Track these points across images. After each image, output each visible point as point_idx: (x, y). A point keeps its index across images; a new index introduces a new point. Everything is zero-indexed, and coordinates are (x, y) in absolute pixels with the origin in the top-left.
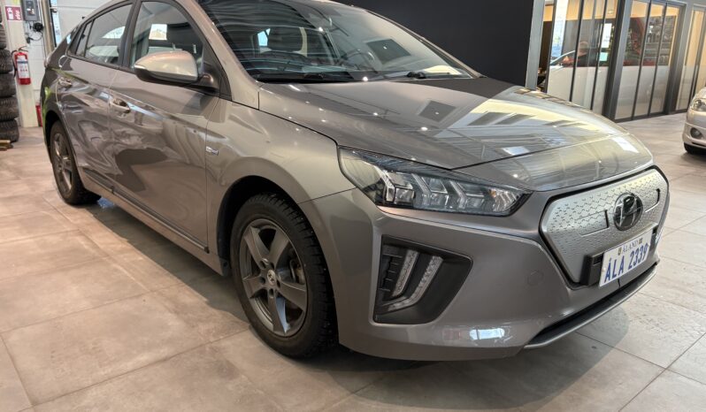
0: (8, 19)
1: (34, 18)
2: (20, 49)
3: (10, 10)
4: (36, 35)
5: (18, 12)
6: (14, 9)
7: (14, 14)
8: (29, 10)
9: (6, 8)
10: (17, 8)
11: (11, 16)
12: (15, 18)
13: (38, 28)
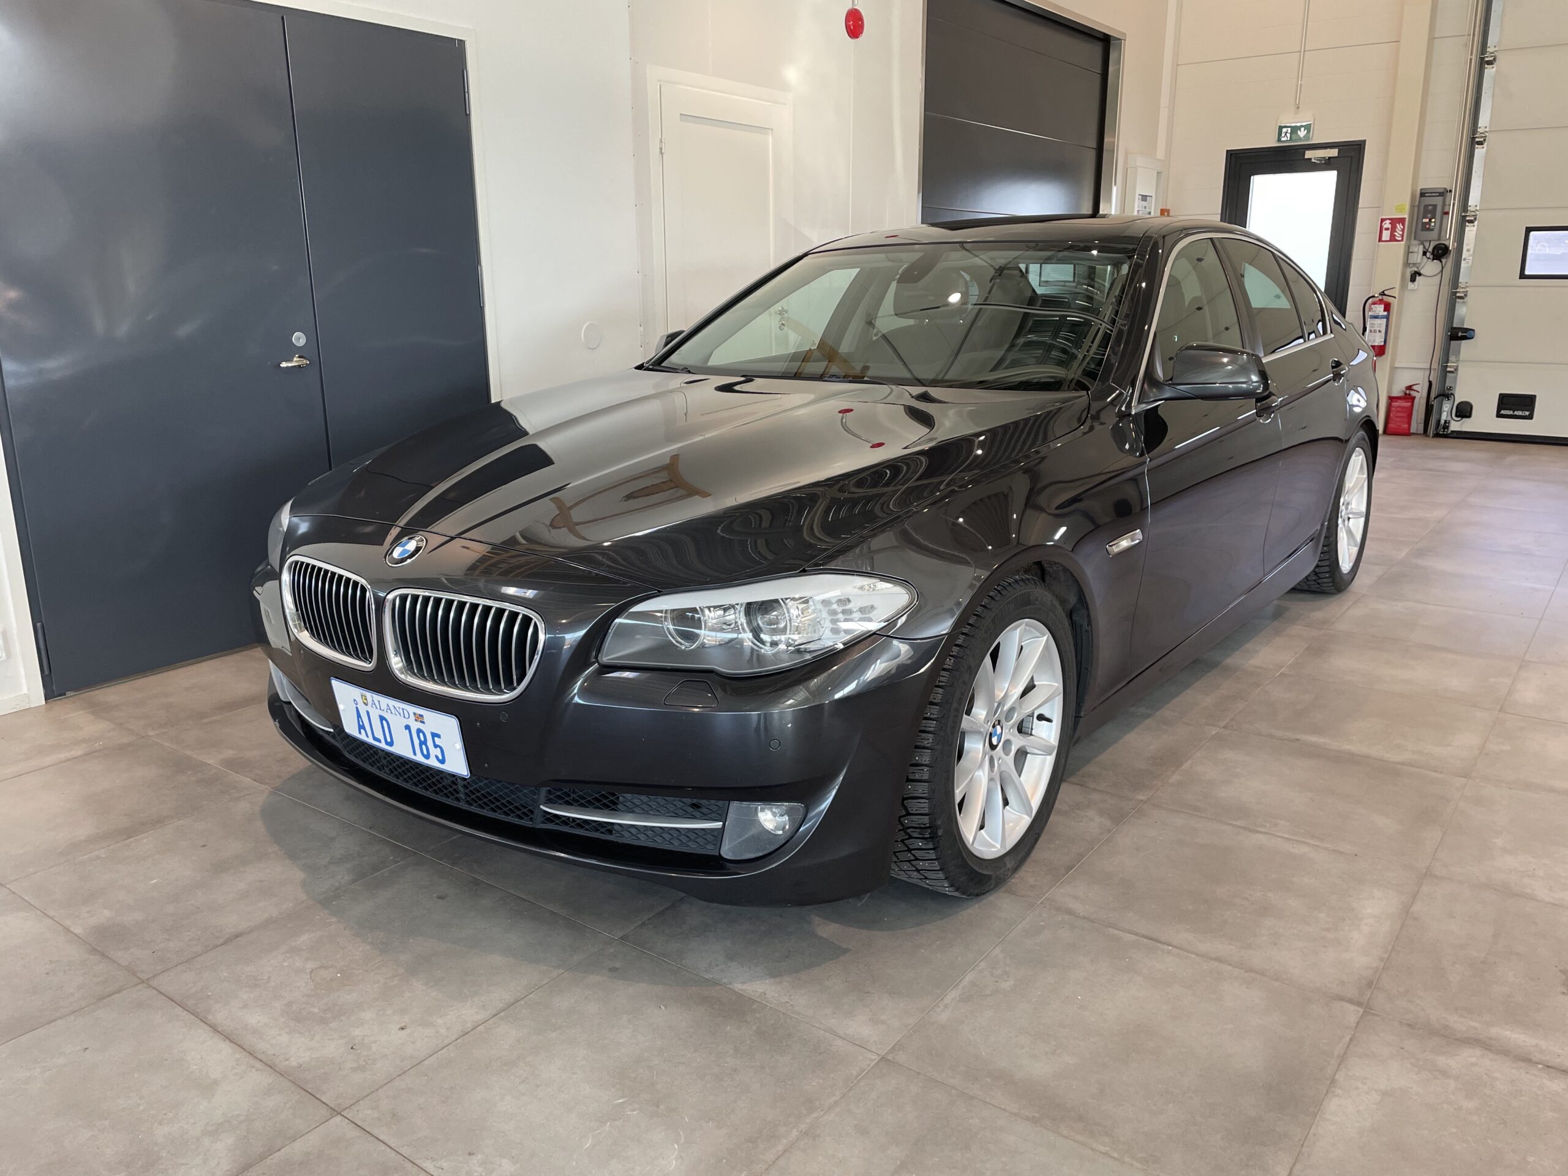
0: (1380, 240)
1: (1434, 235)
2: (1383, 294)
3: (1387, 224)
4: (1430, 267)
5: (1399, 227)
6: (1394, 222)
7: (1393, 229)
8: (1427, 220)
9: (1383, 220)
10: (1402, 221)
11: (1386, 235)
12: (1392, 239)
13: (1440, 252)
